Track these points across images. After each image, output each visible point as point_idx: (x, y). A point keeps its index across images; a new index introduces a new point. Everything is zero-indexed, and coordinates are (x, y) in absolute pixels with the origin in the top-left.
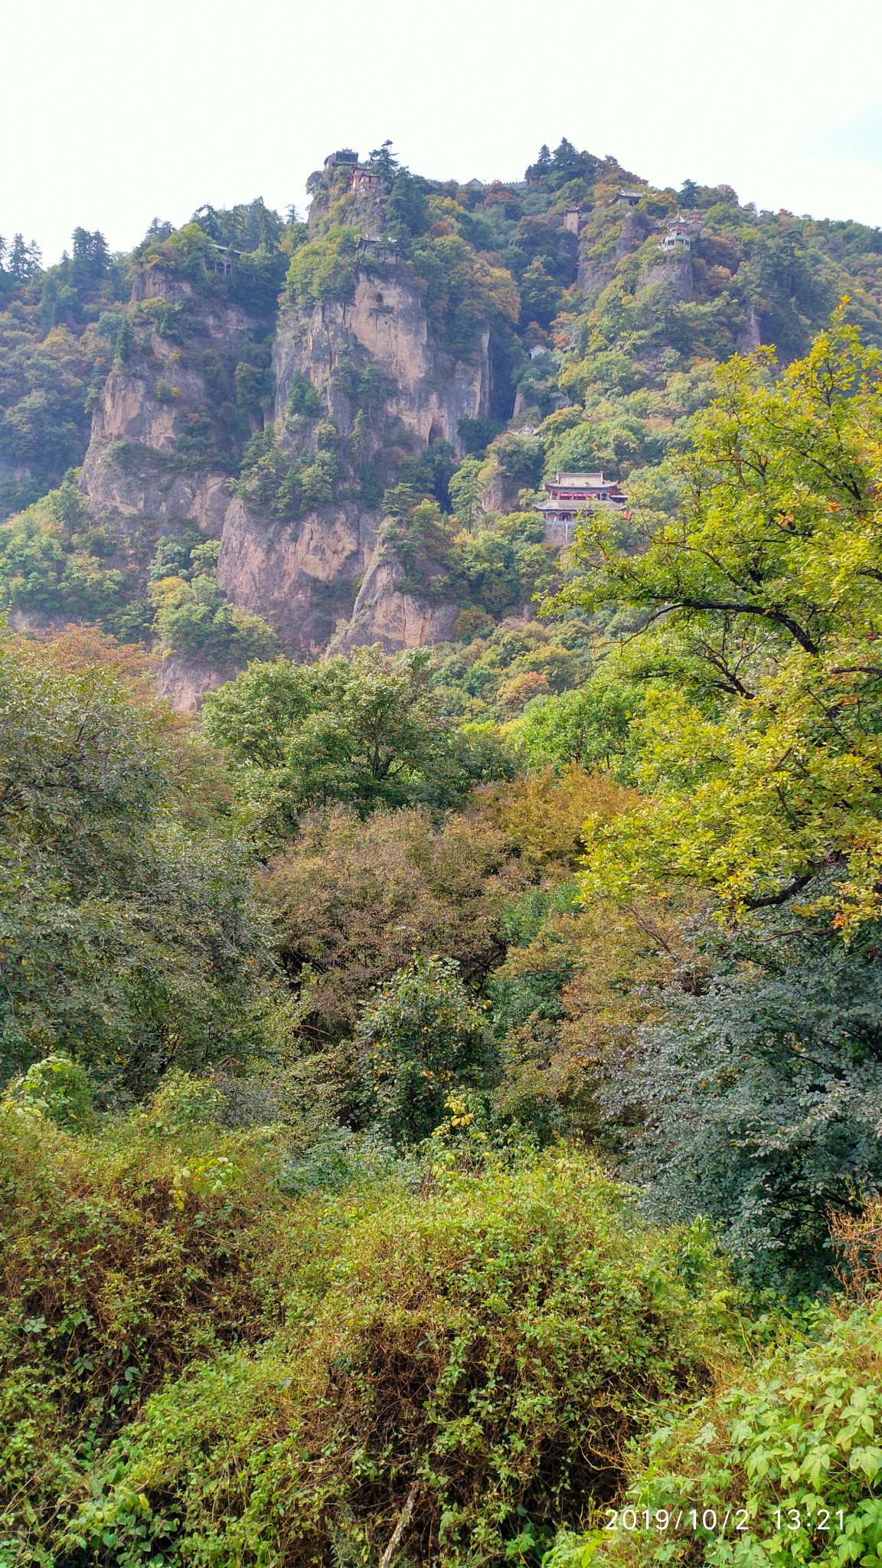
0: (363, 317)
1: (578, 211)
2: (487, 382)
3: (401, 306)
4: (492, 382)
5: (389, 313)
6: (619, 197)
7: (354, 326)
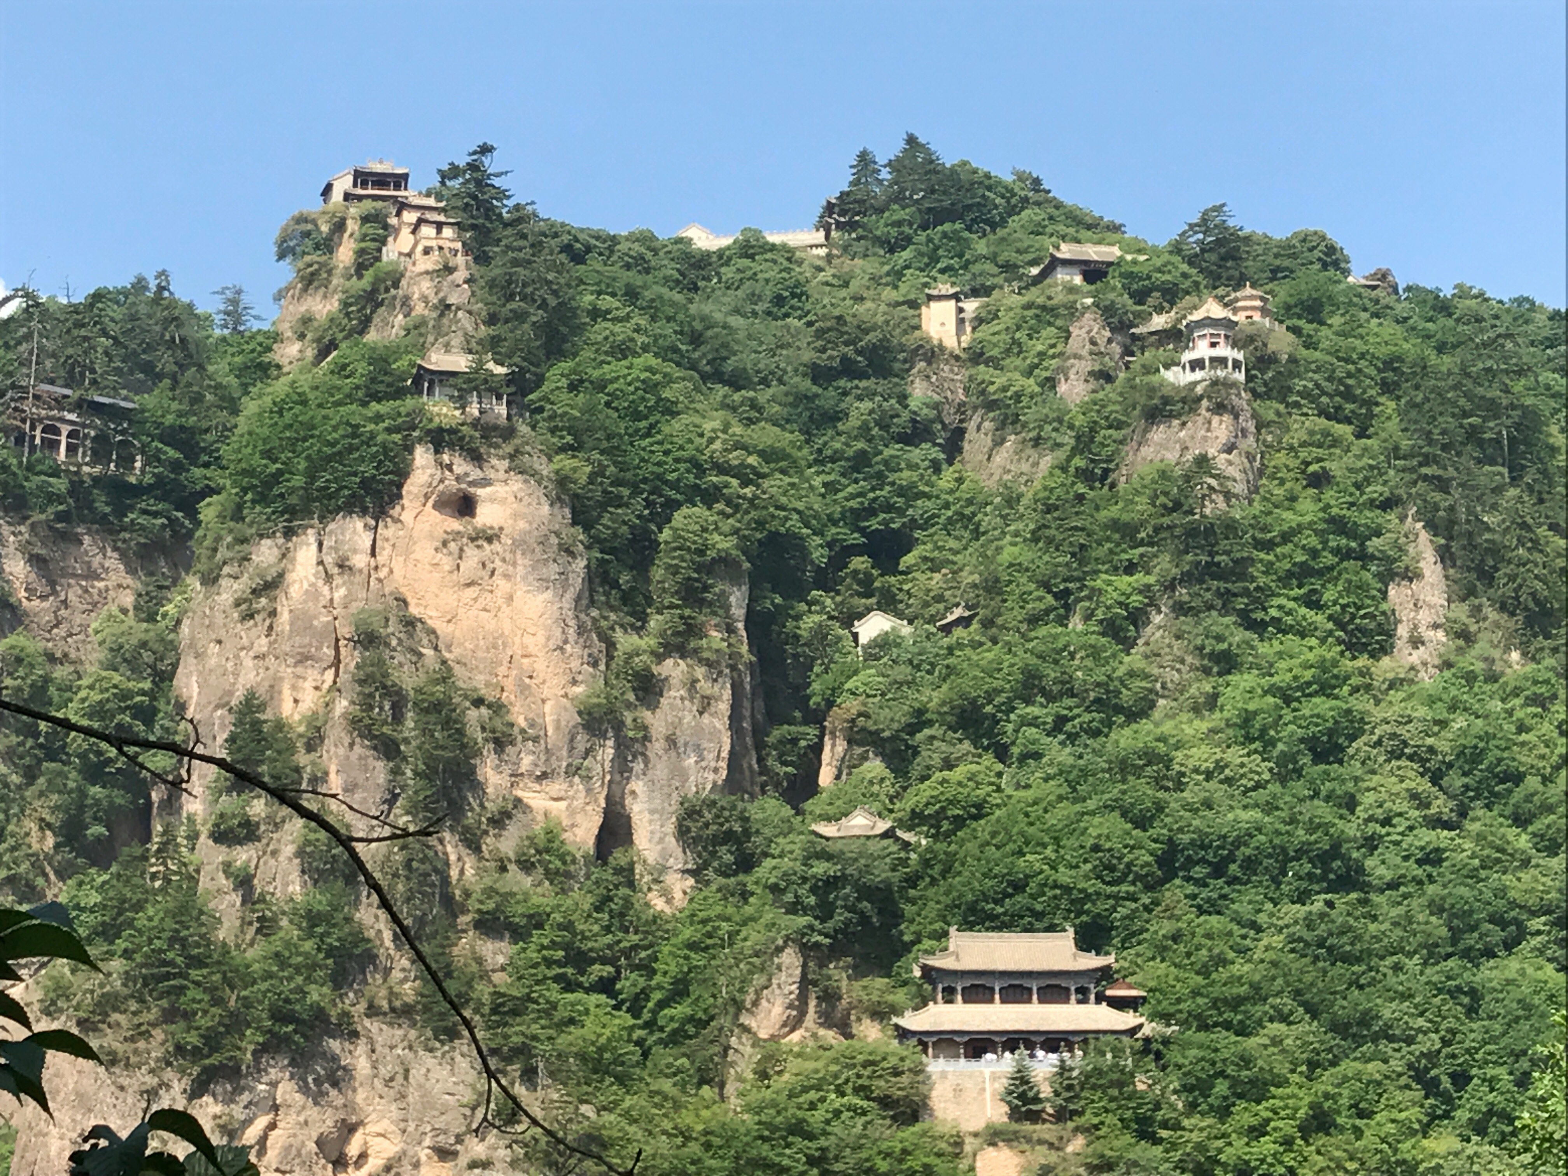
0: (425, 551)
1: (956, 297)
2: (747, 704)
3: (522, 525)
4: (760, 703)
5: (489, 540)
6: (1055, 263)
7: (398, 573)
